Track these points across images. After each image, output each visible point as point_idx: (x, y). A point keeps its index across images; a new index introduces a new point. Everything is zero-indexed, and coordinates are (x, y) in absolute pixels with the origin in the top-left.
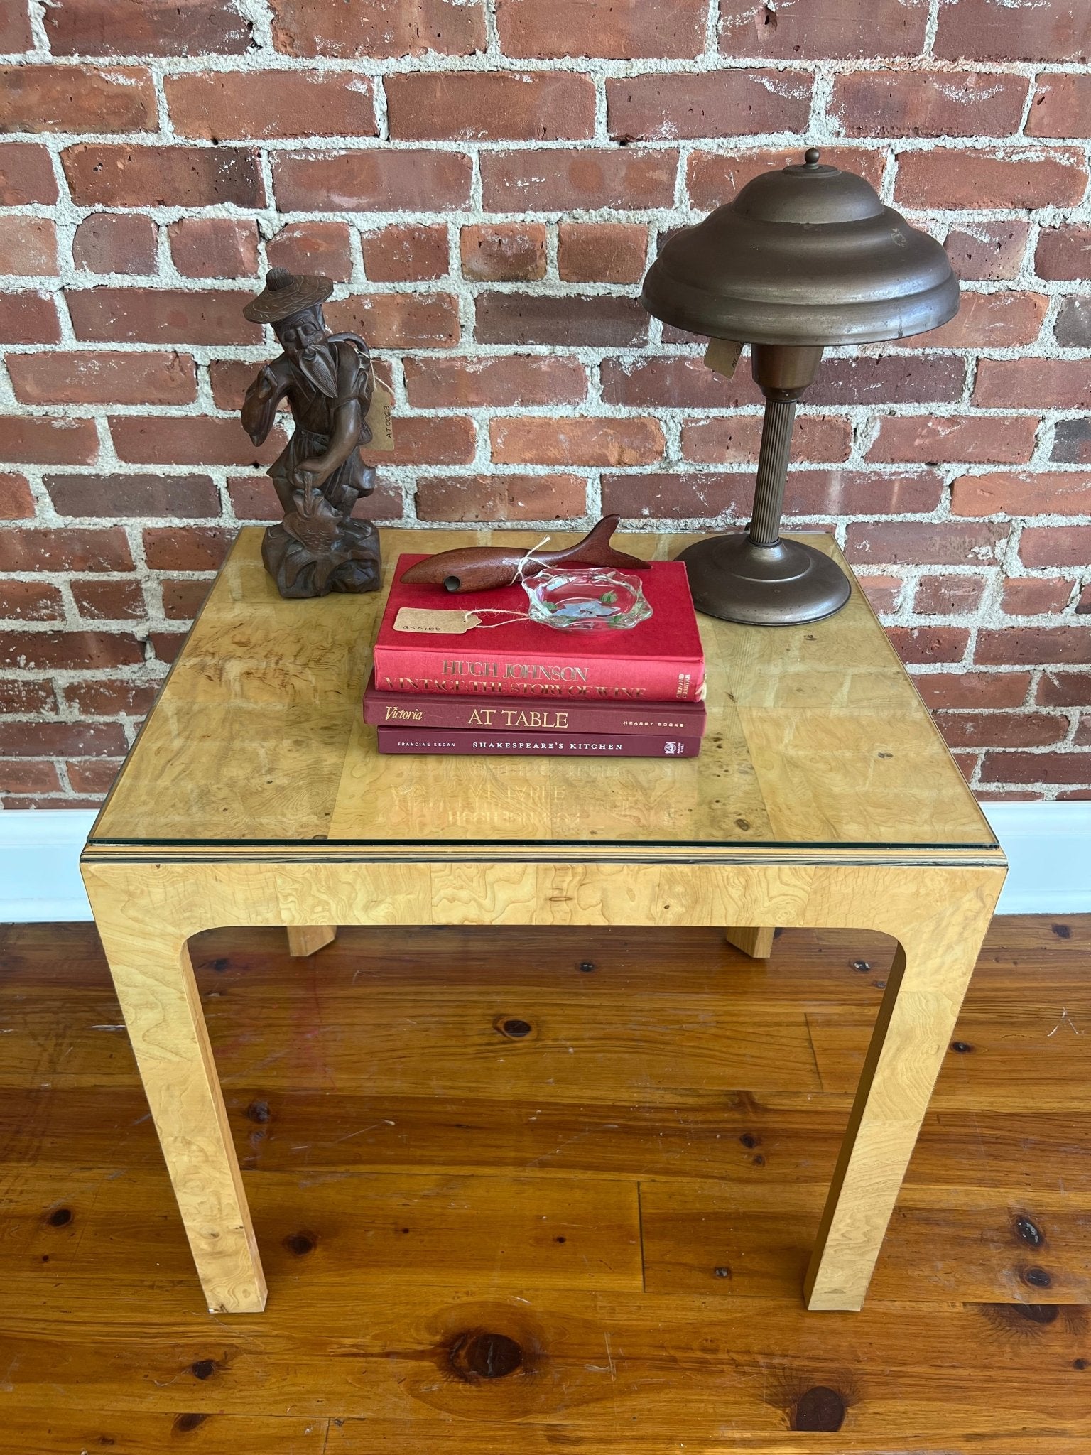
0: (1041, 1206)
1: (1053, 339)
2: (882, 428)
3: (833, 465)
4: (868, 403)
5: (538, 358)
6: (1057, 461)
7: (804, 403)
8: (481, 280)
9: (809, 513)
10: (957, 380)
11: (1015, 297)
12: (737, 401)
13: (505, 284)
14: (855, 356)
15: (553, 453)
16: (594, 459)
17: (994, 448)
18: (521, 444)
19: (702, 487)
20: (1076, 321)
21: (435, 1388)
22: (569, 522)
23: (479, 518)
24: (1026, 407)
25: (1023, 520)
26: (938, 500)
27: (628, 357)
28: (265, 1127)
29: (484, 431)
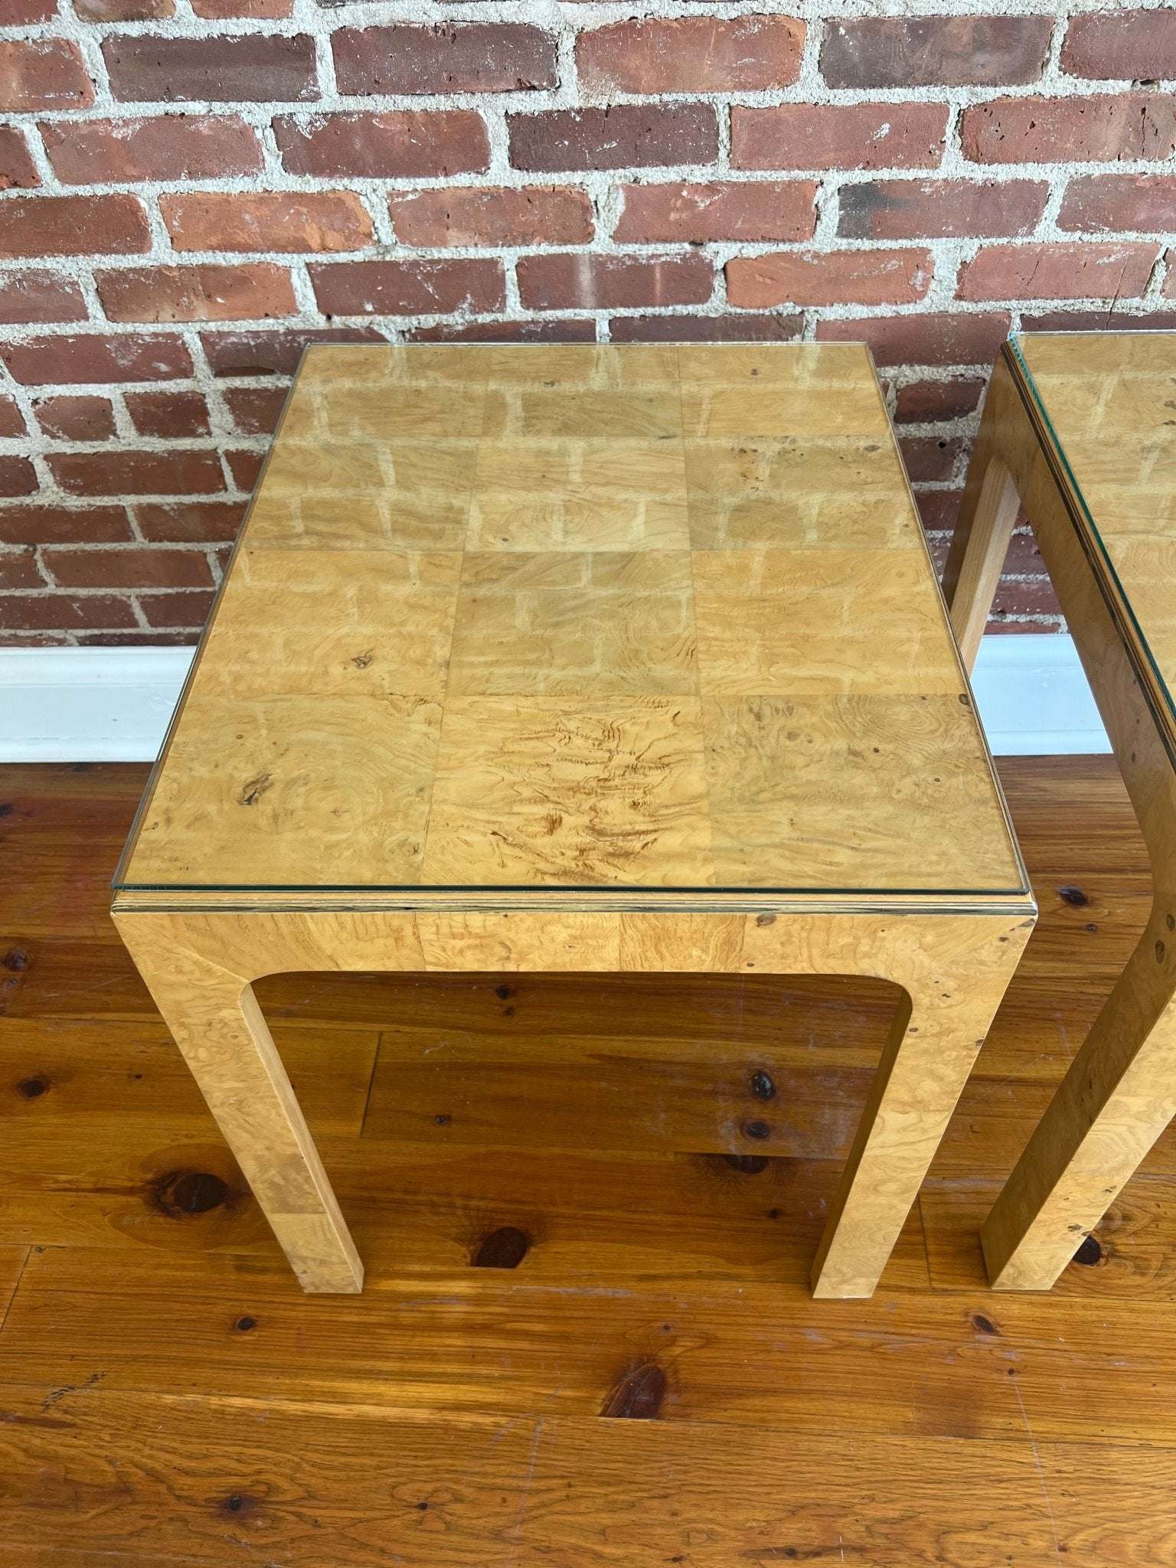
0: (784, 1060)
1: (819, 78)
2: (628, 199)
3: (577, 247)
4: (605, 168)
5: (194, 119)
6: (846, 236)
7: (527, 170)
8: (100, 21)
9: (561, 307)
10: (709, 134)
11: (763, 24)
12: (445, 169)
13: (130, 24)
14: (577, 106)
15: (241, 237)
16: (292, 245)
17: (767, 223)
18: (202, 227)
19: (428, 277)
20: (844, 53)
21: (138, 1220)
22: (281, 321)
23: (177, 318)
24: (799, 168)
25: (816, 311)
26: (710, 289)
27: (303, 113)
28: (19, 975)
29: (155, 212)
